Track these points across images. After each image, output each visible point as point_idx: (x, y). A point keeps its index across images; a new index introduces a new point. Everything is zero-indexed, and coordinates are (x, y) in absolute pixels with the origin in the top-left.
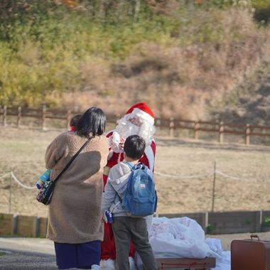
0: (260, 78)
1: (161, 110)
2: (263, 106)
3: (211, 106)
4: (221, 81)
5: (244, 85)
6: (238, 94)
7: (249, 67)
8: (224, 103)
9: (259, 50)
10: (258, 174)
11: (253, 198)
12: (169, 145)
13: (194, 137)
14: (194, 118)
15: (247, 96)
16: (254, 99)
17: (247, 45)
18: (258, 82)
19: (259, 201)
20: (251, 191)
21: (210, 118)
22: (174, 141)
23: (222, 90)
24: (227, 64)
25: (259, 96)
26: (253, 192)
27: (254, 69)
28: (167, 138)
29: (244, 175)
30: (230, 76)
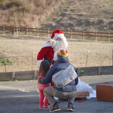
0: (61, 9)
2: (63, 21)
3: (41, 22)
4: (44, 11)
5: (54, 12)
6: (52, 16)
7: (56, 5)
8: (46, 21)
10: (73, 52)
11: (73, 62)
12: (27, 39)
13: (37, 36)
14: (34, 27)
15: (56, 17)
16: (59, 18)
18: (60, 11)
19: (76, 63)
21: (41, 27)
22: (28, 37)
23: (45, 15)
24: (47, 3)
25: (61, 17)
26: (73, 60)
27: (58, 6)
28: (25, 36)
30: (48, 9)
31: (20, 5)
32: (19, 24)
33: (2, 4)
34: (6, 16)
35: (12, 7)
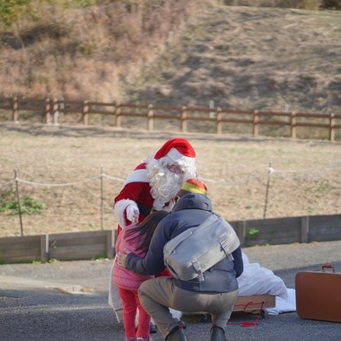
0: (186, 46)
1: (63, 89)
2: (193, 82)
3: (127, 83)
4: (137, 51)
5: (167, 55)
6: (160, 67)
7: (171, 33)
8: (144, 80)
9: (182, 11)
10: (224, 172)
11: (226, 203)
12: (85, 136)
13: (115, 125)
14: (107, 100)
15: (171, 70)
16: (181, 73)
17: (167, 4)
18: (185, 52)
19: (235, 208)
20: (222, 194)
21: (128, 98)
22: (90, 129)
23: (140, 62)
25: (187, 70)
26: (224, 196)
27: (178, 35)
28: (80, 126)
29: (208, 174)
30: (148, 44)
31: (65, 34)
32: (60, 92)
33: (8, 30)
34: (21, 66)
35: (40, 41)
